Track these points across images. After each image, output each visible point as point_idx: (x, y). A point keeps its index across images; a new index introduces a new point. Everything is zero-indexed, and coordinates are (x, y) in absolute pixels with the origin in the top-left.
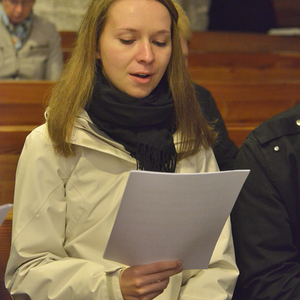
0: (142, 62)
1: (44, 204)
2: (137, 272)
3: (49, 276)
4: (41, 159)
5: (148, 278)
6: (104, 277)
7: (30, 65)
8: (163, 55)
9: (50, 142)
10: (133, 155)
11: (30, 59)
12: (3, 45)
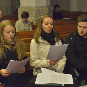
0: (49, 28)
1: (35, 51)
2: (52, 61)
3: (37, 63)
4: (34, 44)
5: (54, 62)
6: (46, 62)
7: (27, 28)
8: (52, 26)
9: (35, 41)
10: (49, 42)
11: (27, 27)
12: (22, 25)
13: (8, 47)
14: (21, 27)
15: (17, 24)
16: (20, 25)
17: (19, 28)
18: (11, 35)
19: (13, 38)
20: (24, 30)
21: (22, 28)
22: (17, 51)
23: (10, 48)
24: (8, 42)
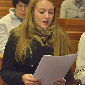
11: (81, 13)
12: (73, 8)
13: (39, 39)
14: (71, 11)
15: (64, 6)
16: (69, 9)
17: (67, 12)
18: (47, 16)
19: (50, 23)
20: (76, 17)
21: (72, 14)
22: (53, 48)
23: (43, 41)
24: (40, 29)
